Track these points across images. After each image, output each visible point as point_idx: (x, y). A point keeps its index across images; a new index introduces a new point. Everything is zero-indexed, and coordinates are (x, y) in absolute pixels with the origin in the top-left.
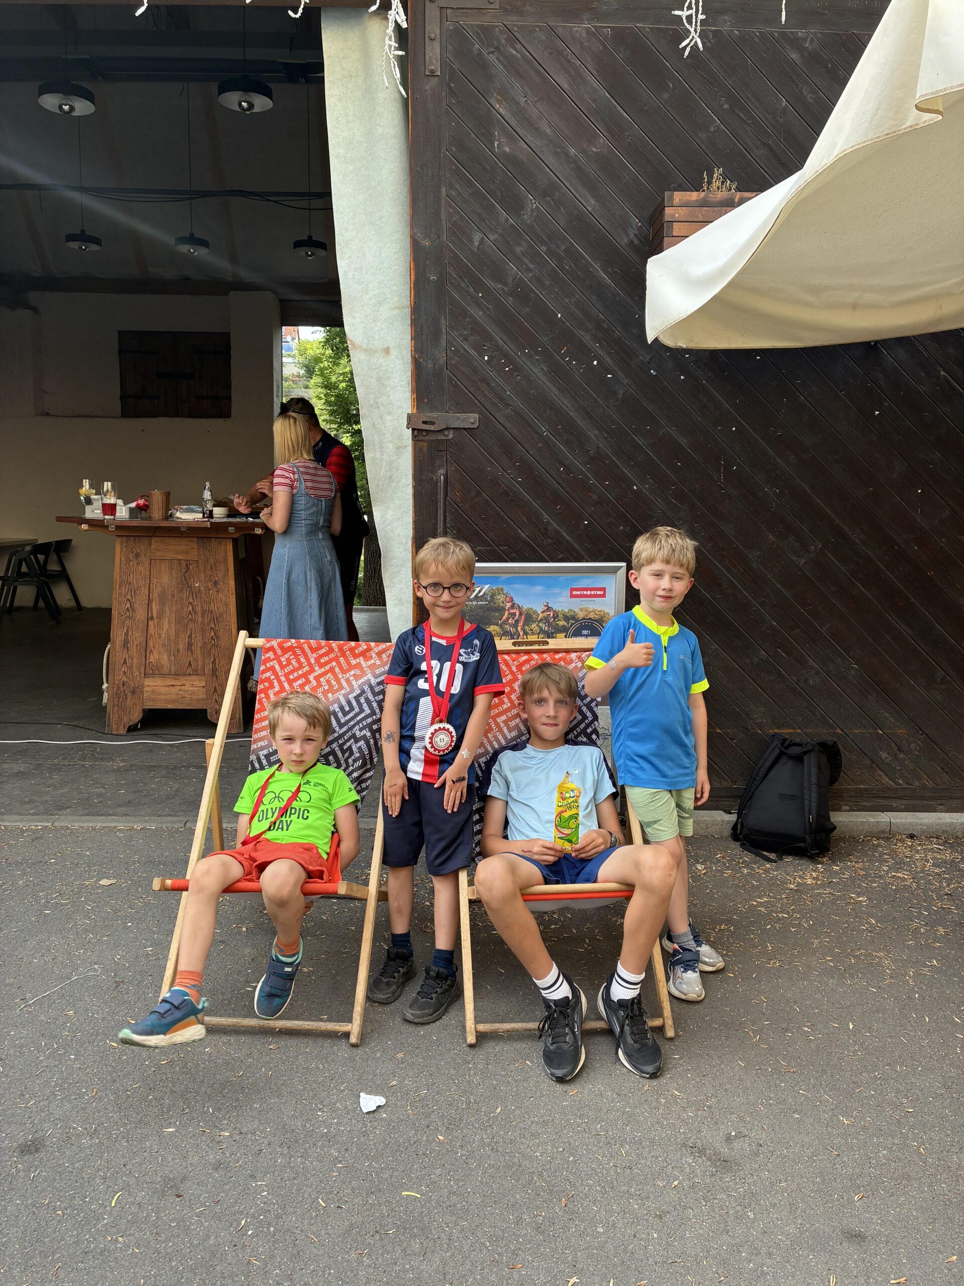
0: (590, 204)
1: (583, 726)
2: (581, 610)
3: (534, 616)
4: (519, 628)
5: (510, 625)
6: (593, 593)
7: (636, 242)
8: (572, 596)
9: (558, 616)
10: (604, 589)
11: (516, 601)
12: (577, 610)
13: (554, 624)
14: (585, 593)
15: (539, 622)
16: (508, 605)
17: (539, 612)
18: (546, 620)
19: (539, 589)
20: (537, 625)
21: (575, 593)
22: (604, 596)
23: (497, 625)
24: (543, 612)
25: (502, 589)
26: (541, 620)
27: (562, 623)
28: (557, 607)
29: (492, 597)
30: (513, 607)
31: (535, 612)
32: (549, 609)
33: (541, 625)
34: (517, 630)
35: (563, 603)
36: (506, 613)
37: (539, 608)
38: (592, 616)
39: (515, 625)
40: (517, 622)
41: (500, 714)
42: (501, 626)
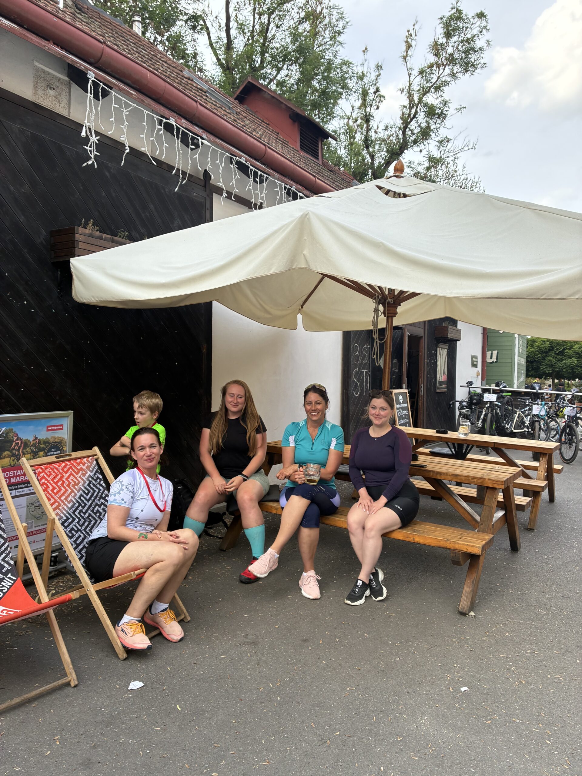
0: (22, 219)
1: (100, 494)
2: (52, 437)
3: (29, 443)
4: (20, 451)
5: (16, 450)
6: (57, 428)
7: (44, 243)
8: (48, 430)
9: (40, 442)
10: (62, 425)
11: (20, 436)
12: (49, 438)
13: (38, 447)
14: (54, 428)
15: (31, 446)
16: (15, 438)
17: (31, 441)
18: (34, 445)
19: (31, 428)
20: (30, 448)
21: (49, 428)
22: (62, 429)
23: (8, 450)
24: (33, 441)
25: (12, 430)
26: (32, 445)
27: (42, 446)
28: (40, 437)
29: (6, 434)
30: (17, 439)
31: (29, 441)
32: (36, 438)
33: (32, 448)
34: (19, 452)
35: (44, 435)
36: (14, 443)
37: (31, 439)
38: (57, 440)
39: (18, 450)
40: (19, 448)
41: (61, 496)
42: (11, 451)
